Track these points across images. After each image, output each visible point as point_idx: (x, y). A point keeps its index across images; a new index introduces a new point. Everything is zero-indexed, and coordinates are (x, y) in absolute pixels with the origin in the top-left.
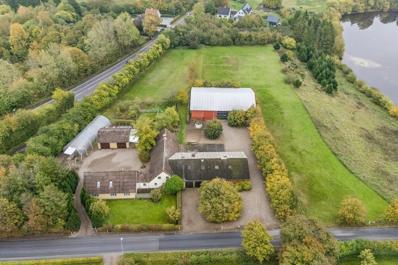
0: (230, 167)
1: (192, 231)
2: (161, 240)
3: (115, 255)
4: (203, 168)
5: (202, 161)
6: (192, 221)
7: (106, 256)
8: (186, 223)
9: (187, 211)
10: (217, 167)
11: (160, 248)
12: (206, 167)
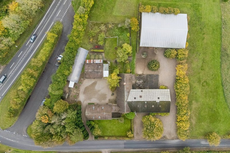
0: (160, 106)
1: (138, 139)
2: (125, 144)
3: (107, 150)
4: (146, 106)
5: (146, 103)
6: (138, 133)
7: (103, 151)
8: (136, 134)
9: (136, 127)
10: (153, 106)
11: (125, 148)
12: (147, 106)
